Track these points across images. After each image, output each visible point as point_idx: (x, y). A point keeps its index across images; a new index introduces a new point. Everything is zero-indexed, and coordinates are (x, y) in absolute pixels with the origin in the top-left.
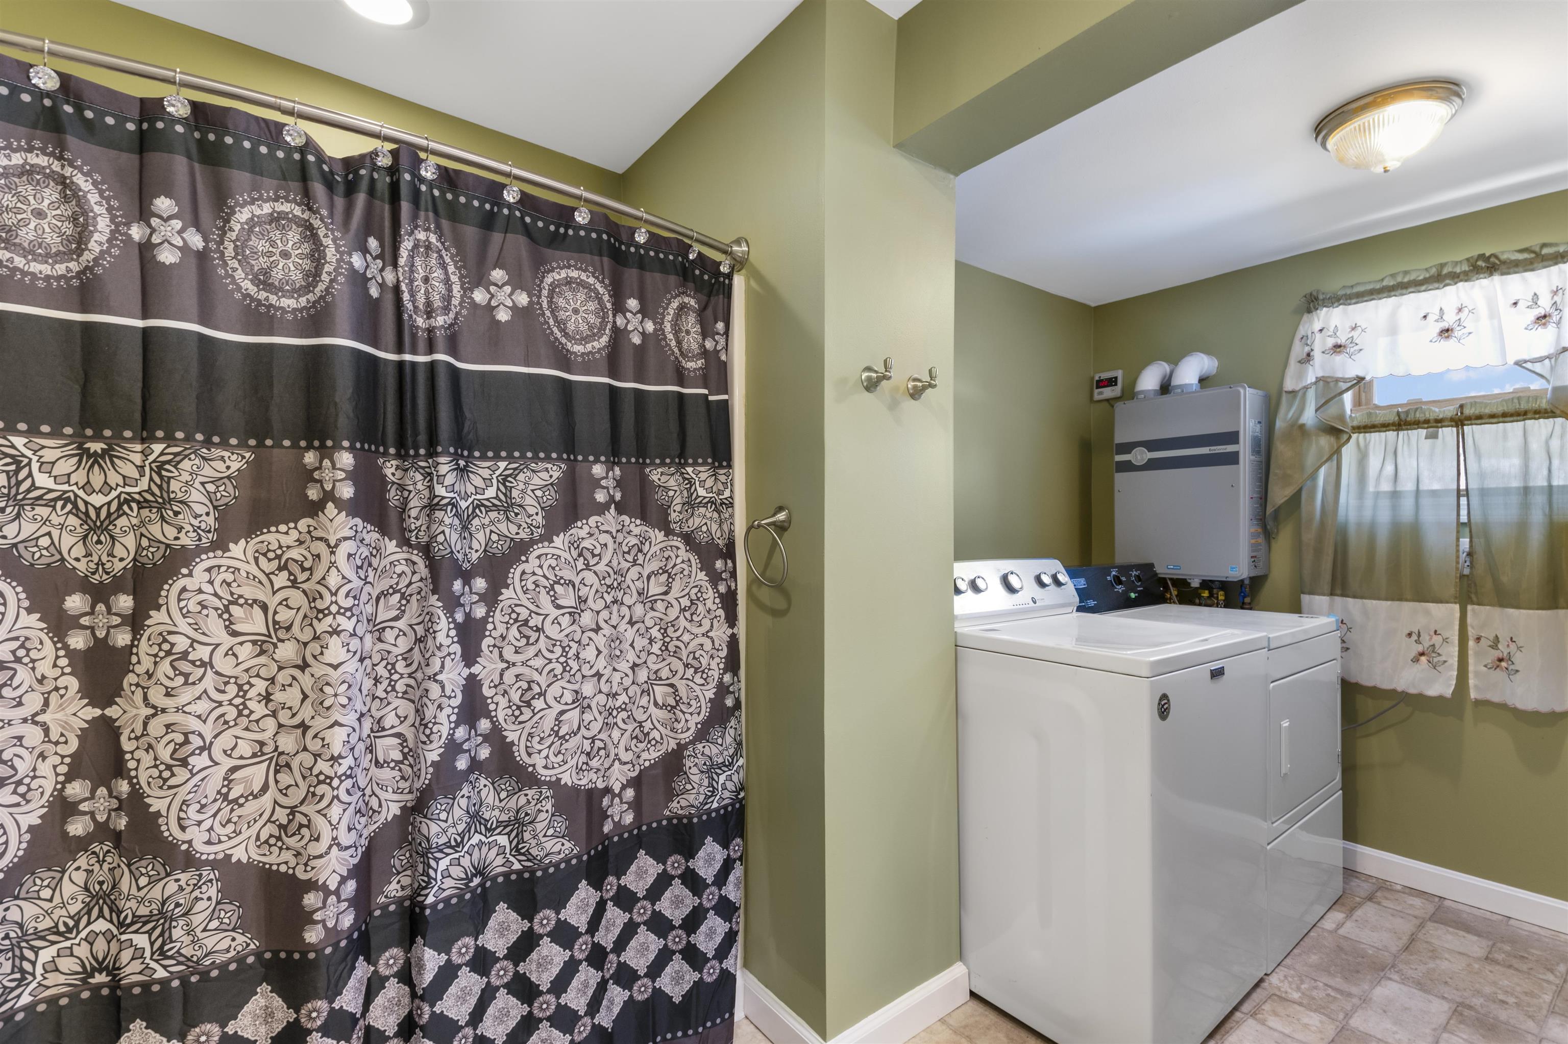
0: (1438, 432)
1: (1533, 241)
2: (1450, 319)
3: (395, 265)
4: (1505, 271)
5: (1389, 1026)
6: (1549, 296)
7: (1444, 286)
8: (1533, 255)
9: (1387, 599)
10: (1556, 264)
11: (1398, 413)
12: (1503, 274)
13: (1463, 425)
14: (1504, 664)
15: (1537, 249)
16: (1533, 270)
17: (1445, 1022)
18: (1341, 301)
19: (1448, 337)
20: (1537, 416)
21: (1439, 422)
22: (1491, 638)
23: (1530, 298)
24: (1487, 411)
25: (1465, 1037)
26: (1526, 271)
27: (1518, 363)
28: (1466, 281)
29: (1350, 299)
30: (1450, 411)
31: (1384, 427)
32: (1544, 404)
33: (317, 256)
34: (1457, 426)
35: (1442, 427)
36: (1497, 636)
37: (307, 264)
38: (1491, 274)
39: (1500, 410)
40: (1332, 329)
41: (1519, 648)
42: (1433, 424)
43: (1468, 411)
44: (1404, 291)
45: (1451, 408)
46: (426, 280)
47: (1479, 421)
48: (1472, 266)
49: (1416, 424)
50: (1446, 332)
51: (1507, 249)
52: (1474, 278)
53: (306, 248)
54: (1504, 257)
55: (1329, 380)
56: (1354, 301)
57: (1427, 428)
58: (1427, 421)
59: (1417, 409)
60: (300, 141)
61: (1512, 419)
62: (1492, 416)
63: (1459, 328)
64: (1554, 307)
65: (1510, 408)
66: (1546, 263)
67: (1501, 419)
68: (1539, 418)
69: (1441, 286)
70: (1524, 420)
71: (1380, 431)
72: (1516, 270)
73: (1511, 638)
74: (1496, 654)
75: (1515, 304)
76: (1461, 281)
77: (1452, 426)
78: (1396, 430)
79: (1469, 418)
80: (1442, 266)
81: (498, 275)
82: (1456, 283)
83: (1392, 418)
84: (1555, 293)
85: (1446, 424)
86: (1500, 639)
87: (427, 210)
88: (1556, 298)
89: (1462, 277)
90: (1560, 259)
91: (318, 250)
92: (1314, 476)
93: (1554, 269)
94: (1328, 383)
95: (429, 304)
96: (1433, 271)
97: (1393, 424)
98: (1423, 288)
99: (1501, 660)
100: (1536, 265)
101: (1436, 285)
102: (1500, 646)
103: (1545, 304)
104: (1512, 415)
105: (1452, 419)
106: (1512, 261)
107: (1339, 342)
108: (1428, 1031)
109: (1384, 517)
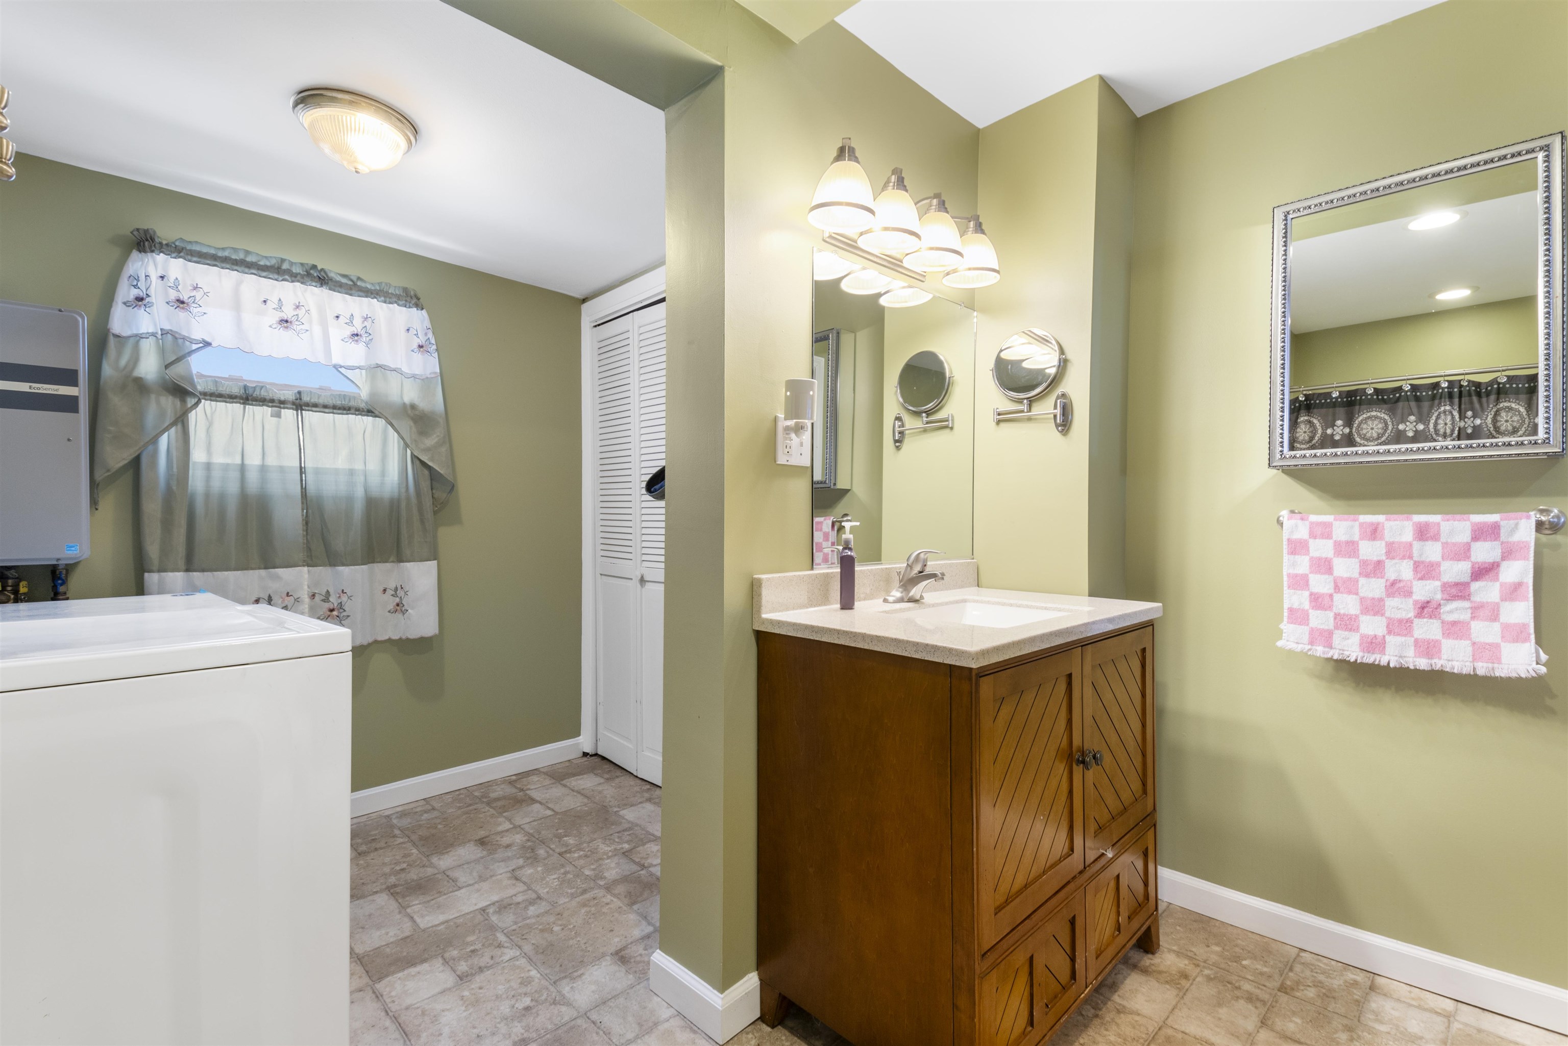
0: (280, 412)
1: (353, 273)
2: (288, 313)
3: (1459, 428)
4: (333, 287)
5: (378, 933)
6: (360, 320)
7: (283, 280)
8: (351, 283)
9: (237, 569)
10: (367, 297)
11: (245, 387)
12: (330, 289)
13: (302, 410)
14: (335, 613)
15: (355, 279)
16: (351, 295)
17: (398, 904)
18: (182, 254)
19: (286, 327)
20: (357, 413)
21: (282, 404)
22: (324, 593)
23: (348, 317)
24: (321, 401)
25: (417, 902)
26: (346, 293)
27: (336, 367)
28: (302, 283)
29: (192, 255)
30: (289, 395)
31: (230, 398)
32: (362, 405)
33: (1495, 421)
34: (297, 410)
35: (284, 408)
36: (328, 591)
37: (1499, 418)
38: (322, 285)
39: (330, 402)
40: (172, 280)
41: (349, 598)
42: (278, 404)
43: (306, 398)
44: (247, 270)
45: (290, 393)
46: (1446, 424)
47: (314, 409)
48: (307, 271)
49: (263, 401)
50: (285, 322)
51: (334, 267)
52: (308, 284)
53: (1499, 424)
54: (332, 275)
55: (177, 336)
56: (195, 259)
57: (272, 407)
58: (272, 401)
59: (262, 387)
60: (1505, 379)
61: (339, 411)
62: (325, 407)
63: (297, 323)
64: (365, 330)
65: (338, 403)
66: (361, 294)
67: (331, 411)
68: (358, 415)
69: (281, 279)
70: (347, 414)
71: (226, 402)
72: (340, 290)
73: (343, 590)
74: (327, 606)
75: (337, 317)
76: (298, 281)
77: (293, 409)
78: (243, 403)
79: (307, 405)
80: (283, 260)
81: (1412, 418)
82: (293, 282)
83: (236, 390)
84: (366, 319)
85: (289, 406)
86: (331, 593)
87: (1445, 398)
88: (366, 324)
89: (299, 277)
90: (369, 295)
91: (1494, 423)
92: (155, 440)
93: (366, 300)
94: (176, 338)
95: (1445, 433)
96: (273, 262)
97: (241, 398)
98: (264, 274)
99: (332, 610)
100: (353, 292)
101: (276, 276)
102: (331, 599)
103: (358, 326)
104: (339, 409)
105: (293, 403)
106: (337, 282)
107: (181, 298)
108: (398, 916)
109: (233, 488)
